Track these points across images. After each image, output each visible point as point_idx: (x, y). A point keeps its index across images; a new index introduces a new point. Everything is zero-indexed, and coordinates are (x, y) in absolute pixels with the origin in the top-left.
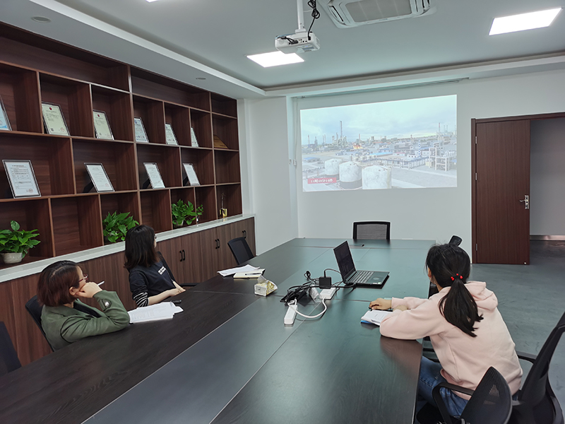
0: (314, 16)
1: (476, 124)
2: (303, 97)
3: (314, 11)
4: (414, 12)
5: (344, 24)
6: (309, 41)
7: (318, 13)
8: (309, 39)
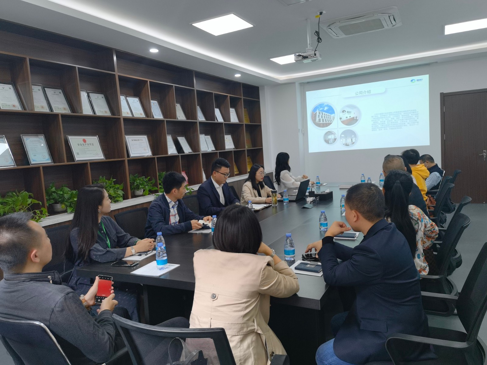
0: (319, 42)
1: (444, 97)
2: (308, 83)
3: (318, 38)
4: (386, 27)
5: (338, 37)
6: (314, 56)
7: (321, 39)
8: (315, 55)
